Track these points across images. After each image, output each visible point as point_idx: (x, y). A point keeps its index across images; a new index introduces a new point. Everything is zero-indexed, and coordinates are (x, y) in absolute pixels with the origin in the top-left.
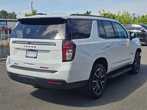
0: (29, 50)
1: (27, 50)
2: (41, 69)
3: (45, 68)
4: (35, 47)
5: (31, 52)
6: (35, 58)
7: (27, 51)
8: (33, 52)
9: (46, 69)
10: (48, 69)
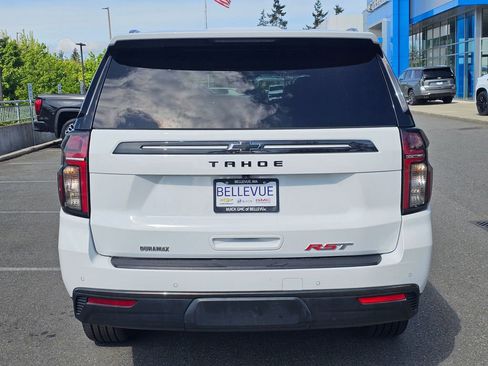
0: (231, 180)
1: (216, 181)
2: (314, 253)
3: (333, 247)
4: (276, 164)
5: (242, 187)
6: (269, 210)
7: (219, 185)
8: (254, 187)
9: (337, 252)
10: (348, 251)
